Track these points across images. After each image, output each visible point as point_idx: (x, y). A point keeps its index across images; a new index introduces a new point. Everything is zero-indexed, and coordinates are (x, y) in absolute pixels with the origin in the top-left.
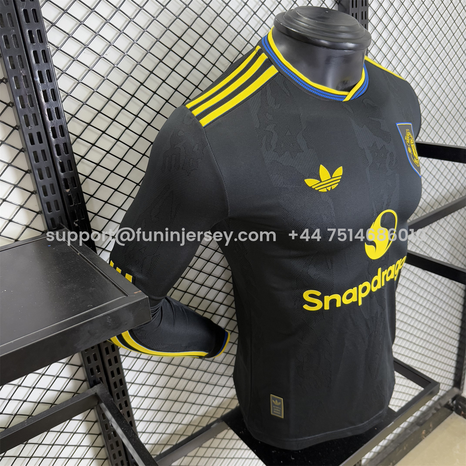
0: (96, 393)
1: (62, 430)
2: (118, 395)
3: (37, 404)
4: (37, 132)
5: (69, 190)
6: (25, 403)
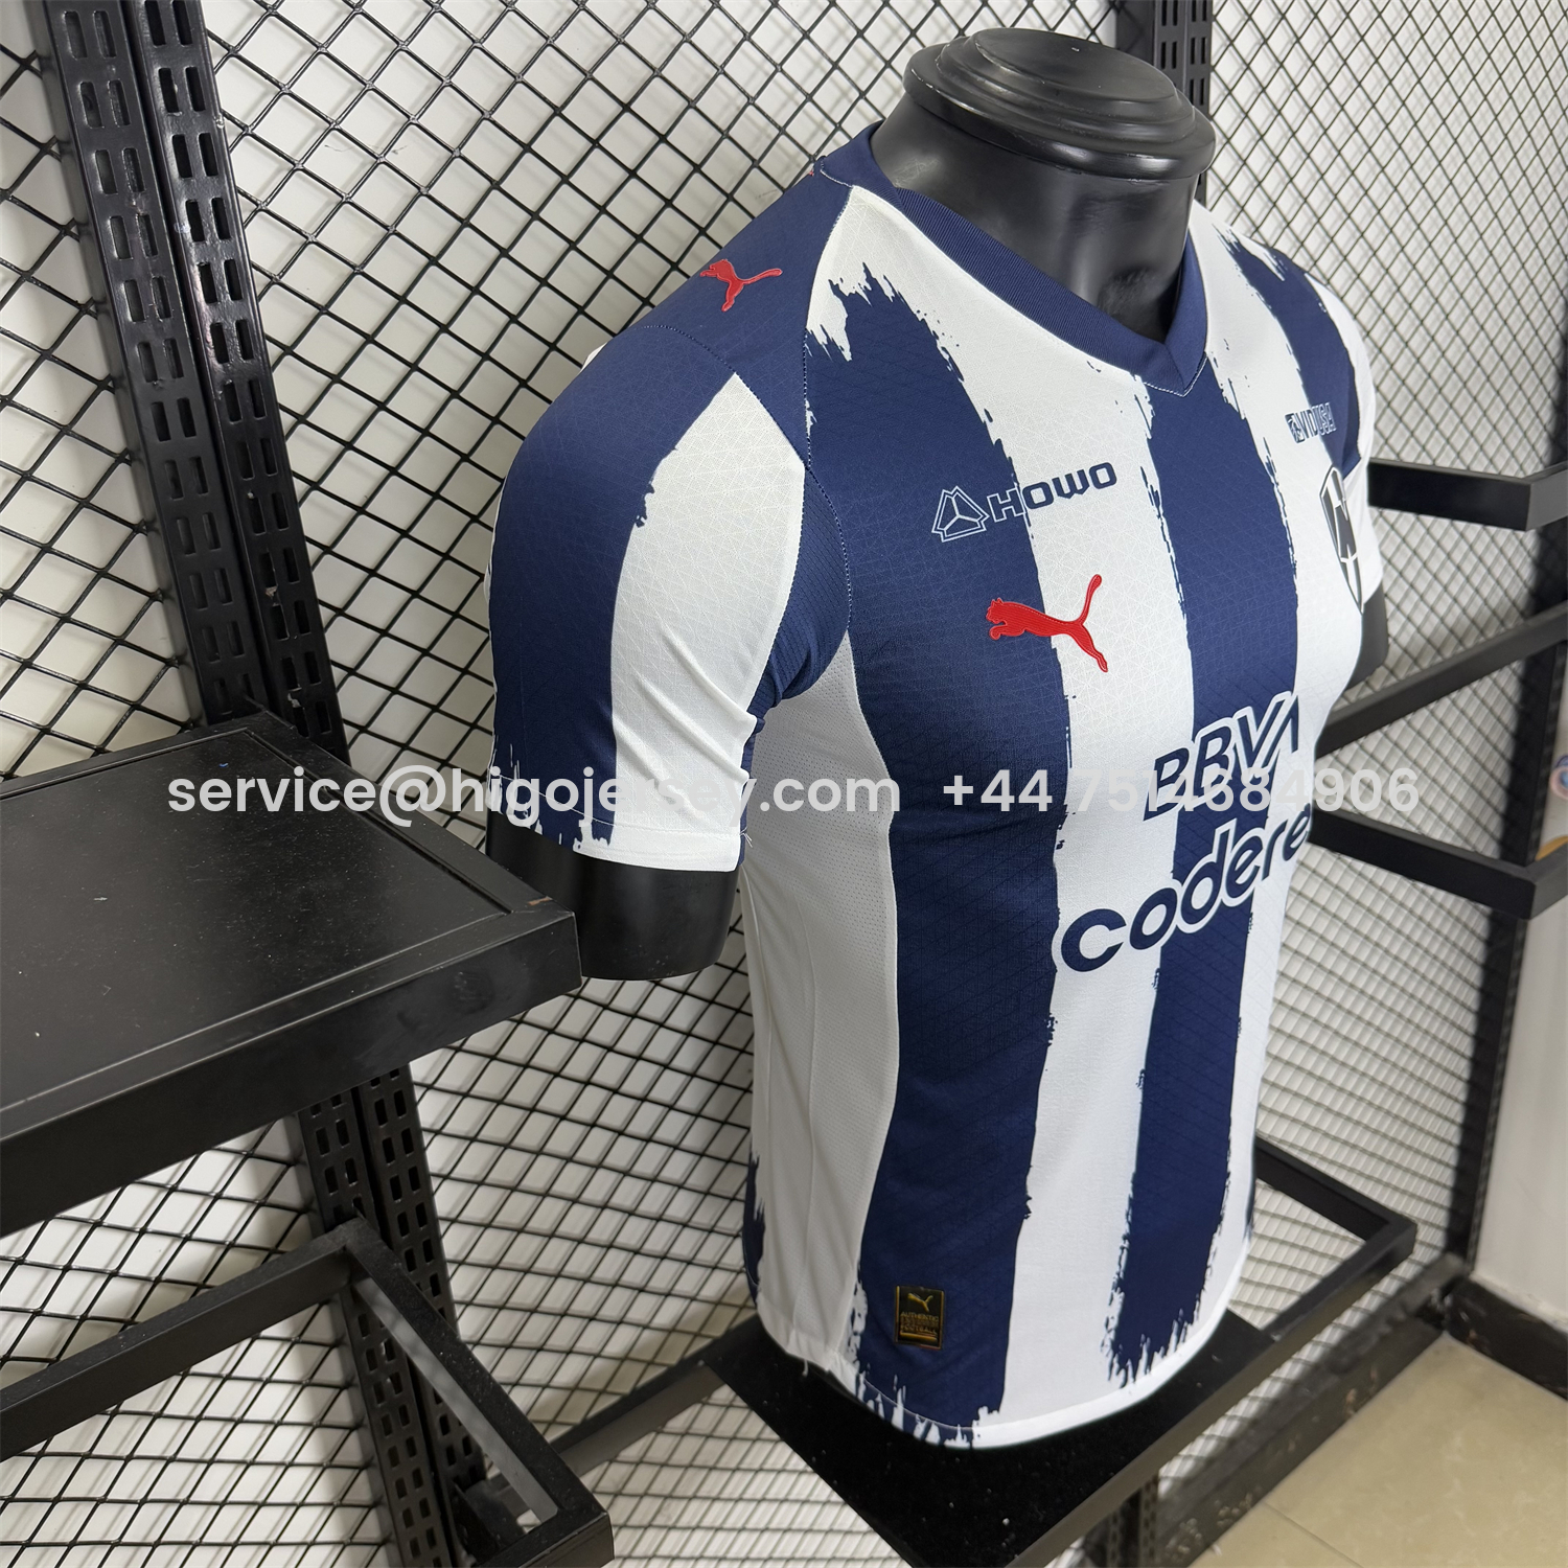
0: (344, 1248)
1: (227, 1372)
2: (410, 1255)
4: (179, 401)
5: (274, 589)
6: (113, 1281)
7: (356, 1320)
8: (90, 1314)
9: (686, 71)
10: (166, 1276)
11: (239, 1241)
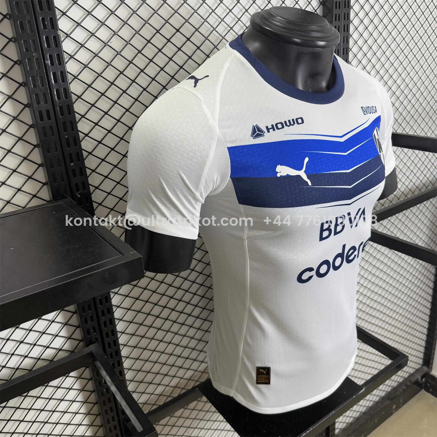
0: (91, 352)
1: (59, 386)
2: (111, 354)
3: (37, 360)
4: (46, 110)
5: (73, 164)
6: (26, 359)
7: (96, 373)
8: (19, 368)
9: (195, 20)
10: (41, 358)
11: (63, 349)
